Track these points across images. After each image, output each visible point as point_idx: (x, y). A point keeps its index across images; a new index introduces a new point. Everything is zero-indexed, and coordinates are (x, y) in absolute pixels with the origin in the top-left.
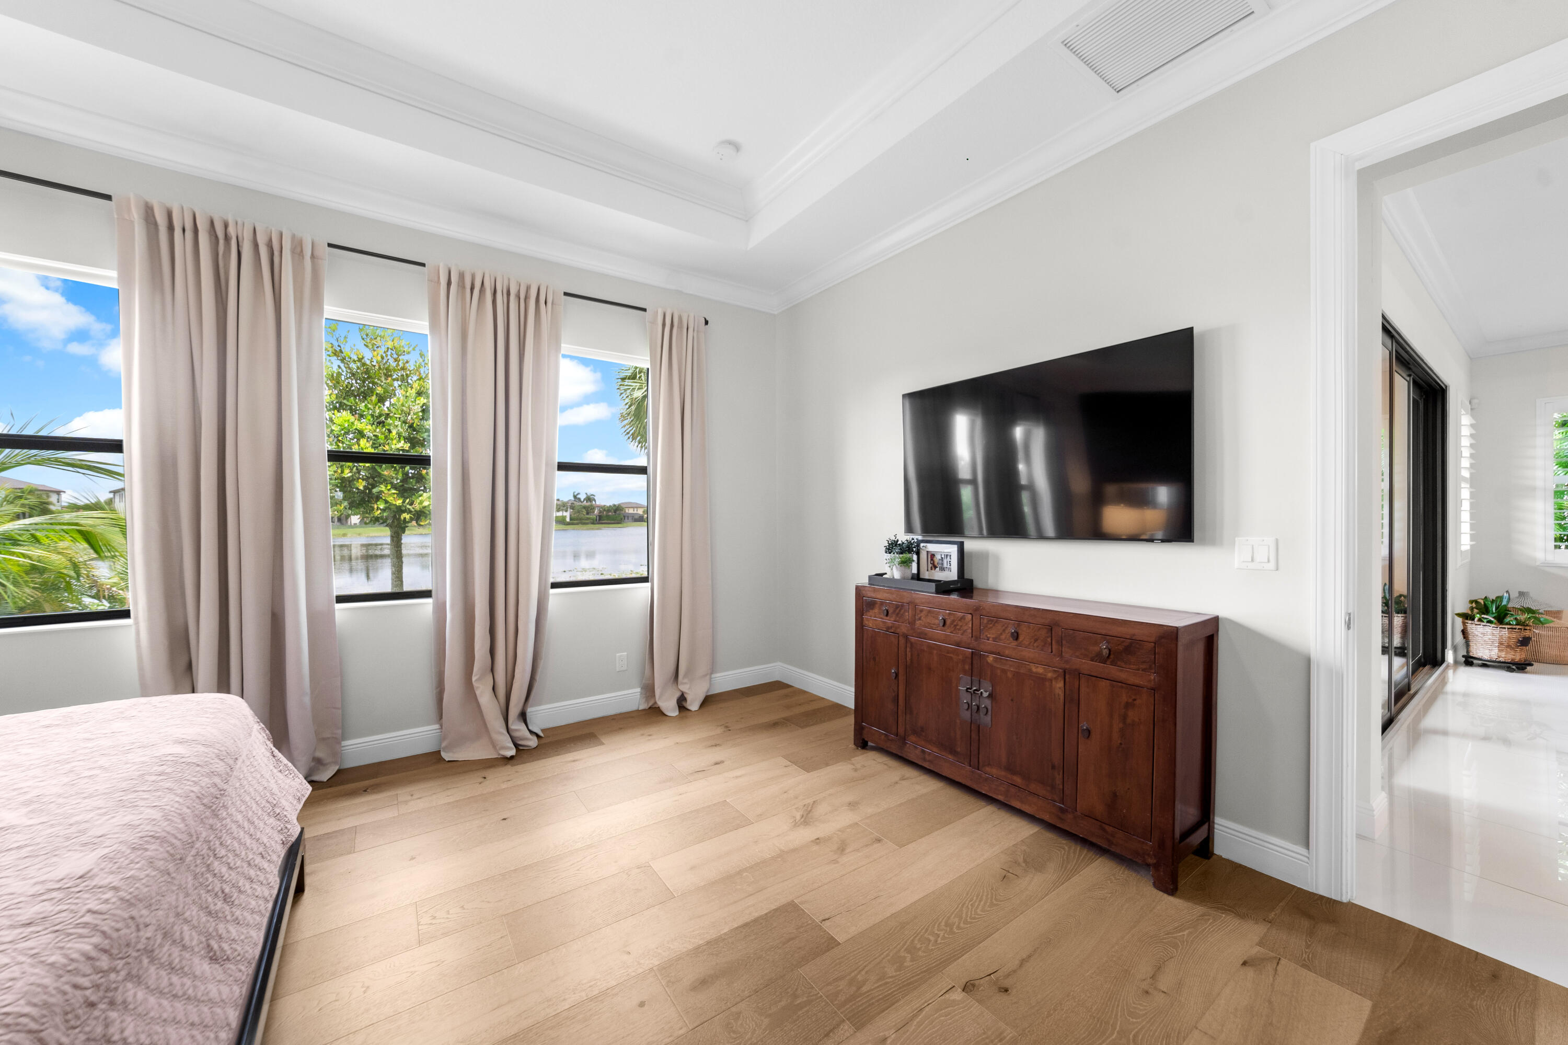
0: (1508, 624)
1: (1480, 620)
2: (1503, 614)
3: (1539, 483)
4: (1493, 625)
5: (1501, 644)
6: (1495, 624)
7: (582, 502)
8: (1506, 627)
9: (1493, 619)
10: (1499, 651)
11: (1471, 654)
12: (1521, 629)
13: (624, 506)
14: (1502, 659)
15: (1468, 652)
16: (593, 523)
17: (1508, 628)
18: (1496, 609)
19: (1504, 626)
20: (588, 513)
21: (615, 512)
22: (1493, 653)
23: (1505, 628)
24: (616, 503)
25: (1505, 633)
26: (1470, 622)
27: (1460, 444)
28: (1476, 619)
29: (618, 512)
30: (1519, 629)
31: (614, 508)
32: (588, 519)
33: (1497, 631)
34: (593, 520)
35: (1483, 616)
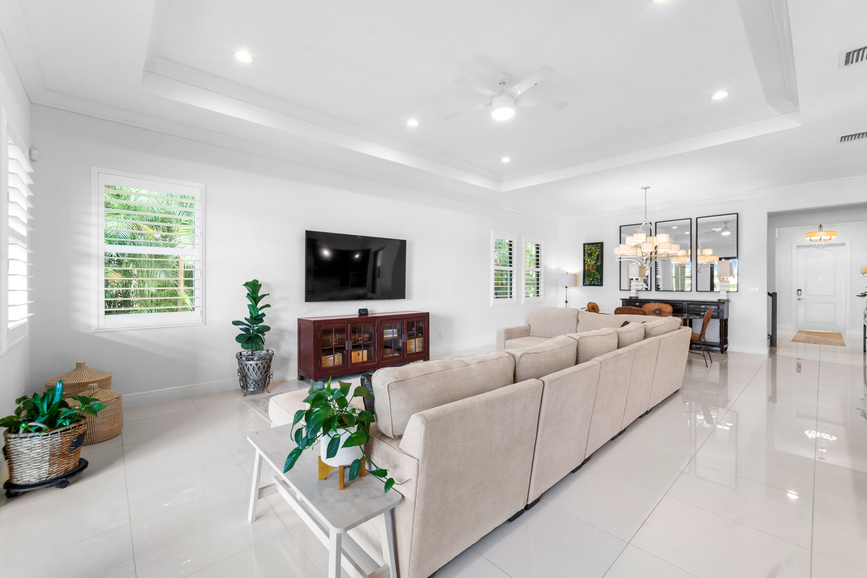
0: (61, 426)
1: (27, 431)
2: (56, 413)
3: (94, 251)
4: (43, 434)
5: (52, 455)
6: (46, 431)
8: (59, 430)
9: (42, 426)
10: (51, 465)
11: (15, 481)
12: (75, 427)
14: (53, 476)
15: (11, 477)
17: (61, 432)
18: (48, 408)
19: (56, 431)
22: (43, 471)
23: (57, 433)
25: (58, 439)
26: (13, 436)
27: (7, 212)
28: (21, 430)
30: (73, 428)
33: (47, 442)
35: (30, 424)
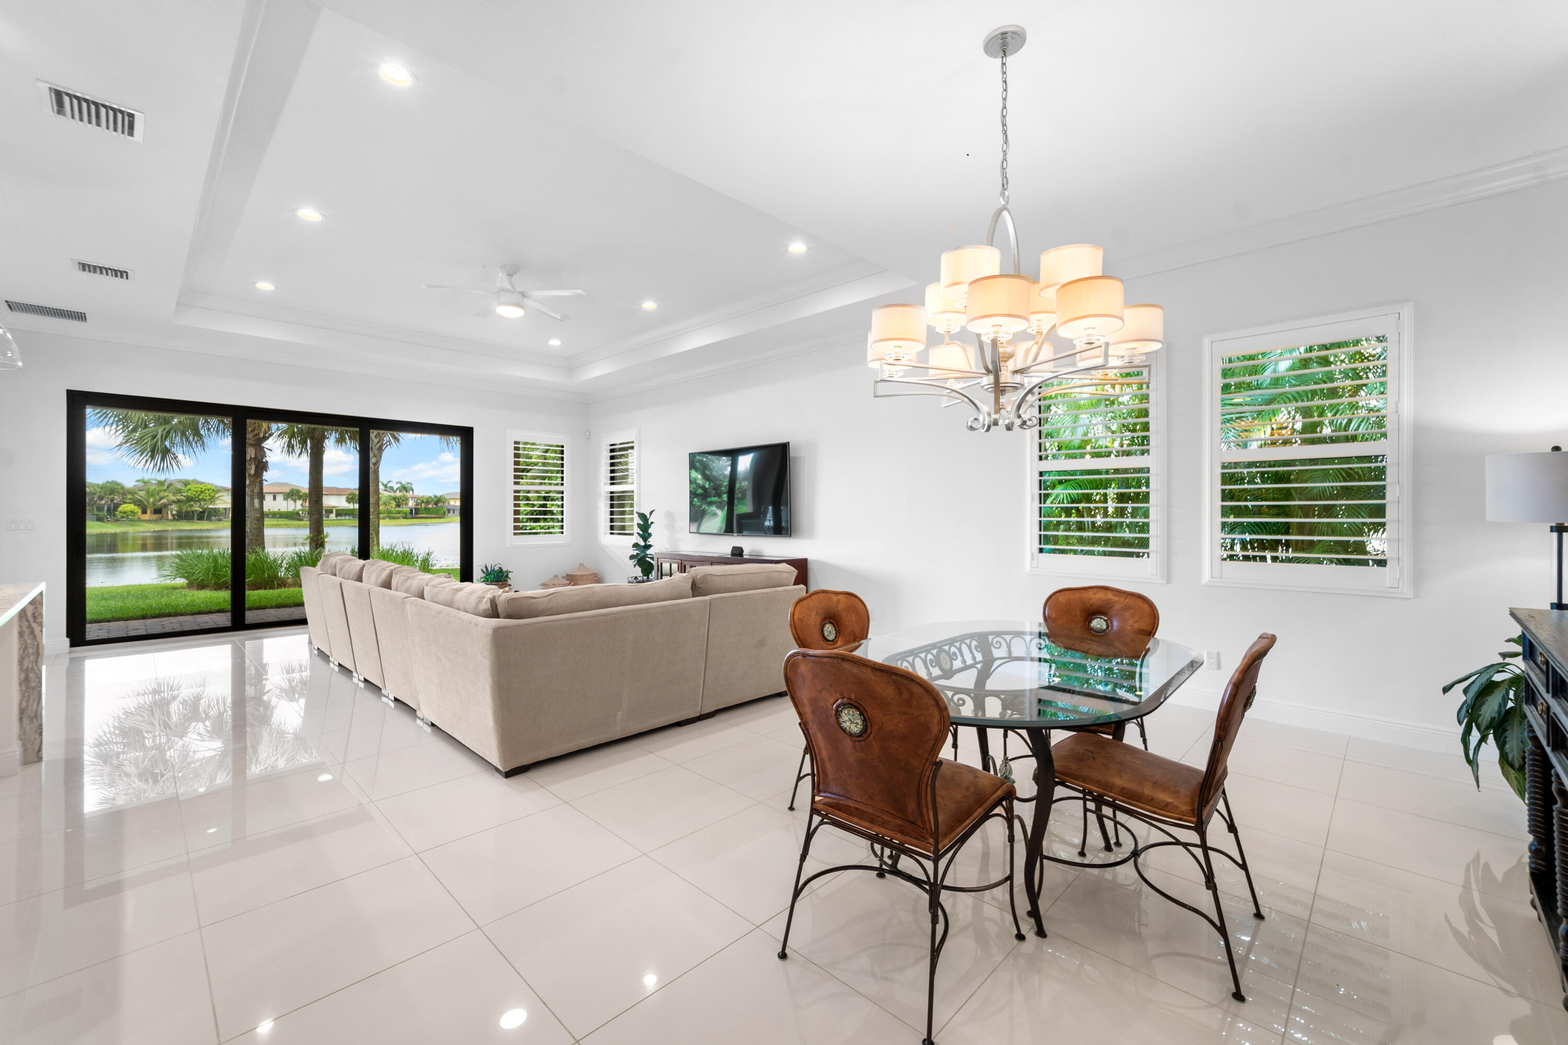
7: (394, 492)
13: (447, 497)
16: (405, 518)
20: (398, 505)
21: (435, 504)
24: (438, 495)
29: (440, 505)
31: (435, 500)
32: (399, 512)
34: (406, 513)
